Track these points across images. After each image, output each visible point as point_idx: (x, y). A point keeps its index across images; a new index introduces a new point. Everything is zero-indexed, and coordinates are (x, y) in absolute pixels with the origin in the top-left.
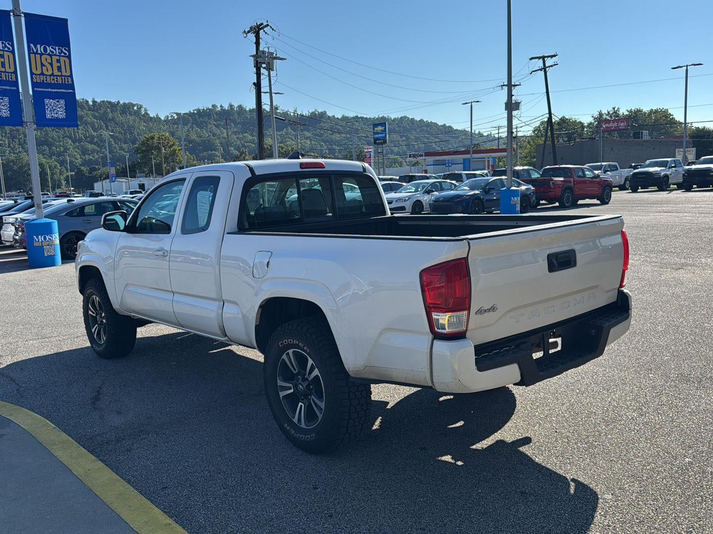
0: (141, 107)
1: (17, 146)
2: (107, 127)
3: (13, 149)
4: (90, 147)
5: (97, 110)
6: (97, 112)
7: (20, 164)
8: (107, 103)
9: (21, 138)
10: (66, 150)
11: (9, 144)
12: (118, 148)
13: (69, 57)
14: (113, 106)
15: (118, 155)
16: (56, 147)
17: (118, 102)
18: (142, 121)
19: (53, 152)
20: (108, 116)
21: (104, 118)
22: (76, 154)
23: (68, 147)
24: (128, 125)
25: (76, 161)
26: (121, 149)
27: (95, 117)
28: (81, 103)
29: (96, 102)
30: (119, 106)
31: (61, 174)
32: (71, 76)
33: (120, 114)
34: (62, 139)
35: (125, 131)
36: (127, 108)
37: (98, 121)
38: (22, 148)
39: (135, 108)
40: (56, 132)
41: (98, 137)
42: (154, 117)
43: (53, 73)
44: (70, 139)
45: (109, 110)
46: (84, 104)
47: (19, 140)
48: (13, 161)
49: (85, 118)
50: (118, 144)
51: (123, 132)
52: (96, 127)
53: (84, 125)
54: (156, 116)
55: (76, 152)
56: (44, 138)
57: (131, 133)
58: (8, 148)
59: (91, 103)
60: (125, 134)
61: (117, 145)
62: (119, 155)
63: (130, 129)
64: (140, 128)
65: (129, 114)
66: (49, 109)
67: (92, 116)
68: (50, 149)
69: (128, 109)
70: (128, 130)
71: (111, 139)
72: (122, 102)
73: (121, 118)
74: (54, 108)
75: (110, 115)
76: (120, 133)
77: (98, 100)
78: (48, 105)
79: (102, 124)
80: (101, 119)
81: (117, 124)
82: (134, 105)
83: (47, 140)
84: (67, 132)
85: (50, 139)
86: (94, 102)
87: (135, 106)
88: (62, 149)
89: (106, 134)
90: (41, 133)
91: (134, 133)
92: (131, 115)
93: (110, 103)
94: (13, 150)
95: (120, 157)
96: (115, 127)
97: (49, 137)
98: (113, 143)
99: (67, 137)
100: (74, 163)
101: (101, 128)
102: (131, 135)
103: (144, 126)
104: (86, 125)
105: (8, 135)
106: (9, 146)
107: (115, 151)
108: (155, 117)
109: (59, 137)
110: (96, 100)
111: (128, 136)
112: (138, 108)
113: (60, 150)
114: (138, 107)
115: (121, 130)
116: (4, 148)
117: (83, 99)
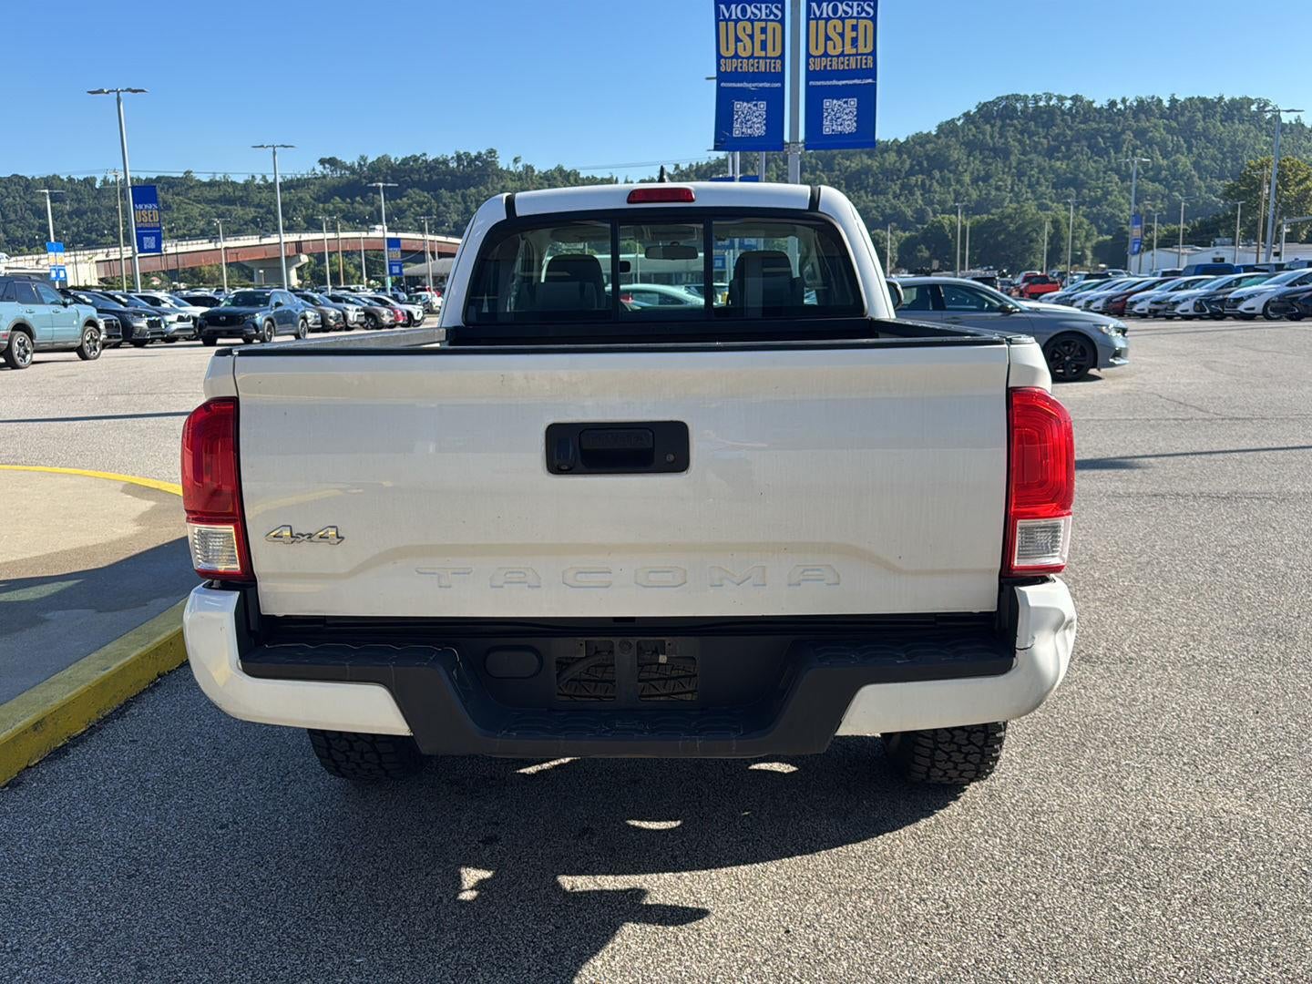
0: (1266, 104)
1: (1024, 190)
2: (1189, 150)
3: (1016, 195)
4: (1150, 187)
5: (1176, 115)
6: (1176, 119)
7: (1021, 222)
8: (1197, 102)
9: (1033, 176)
10: (1107, 193)
11: (1012, 187)
12: (1204, 189)
13: (874, 19)
14: (1207, 106)
15: (1201, 202)
16: (1089, 190)
17: (1221, 98)
18: (1264, 132)
19: (1084, 198)
20: (1195, 127)
21: (1188, 133)
22: (1123, 201)
23: (1110, 189)
24: (1233, 143)
25: (1121, 215)
26: (1211, 189)
27: (1169, 130)
28: (1148, 103)
29: (1177, 101)
30: (1222, 107)
31: (1087, 238)
32: (874, 53)
33: (1221, 121)
34: (1101, 174)
35: (1223, 154)
36: (1235, 110)
37: (1175, 139)
38: (1033, 192)
39: (1254, 108)
40: (1095, 162)
41: (1168, 169)
42: (1290, 123)
43: (843, 51)
44: (1117, 174)
45: (1199, 115)
46: (1153, 107)
47: (1029, 179)
48: (1009, 216)
49: (1151, 134)
50: (1204, 181)
51: (1220, 156)
52: (1170, 149)
53: (1147, 146)
54: (1296, 120)
55: (1123, 198)
56: (1071, 173)
57: (1235, 159)
58: (1010, 193)
59: (1166, 104)
60: (1223, 160)
61: (1202, 183)
62: (1204, 203)
63: (1236, 150)
64: (1257, 147)
65: (1239, 120)
66: (829, 118)
67: (1164, 129)
68: (1078, 194)
69: (1238, 110)
70: (1231, 152)
71: (1193, 172)
72: (1227, 98)
73: (1218, 128)
74: (838, 115)
75: (1200, 125)
76: (1214, 159)
77: (1181, 98)
78: (829, 110)
79: (1182, 142)
80: (1180, 132)
81: (1209, 141)
82: (1251, 102)
83: (1076, 178)
84: (1113, 161)
85: (1081, 175)
86: (1173, 101)
87: (1253, 104)
88: (1099, 193)
89: (1185, 162)
90: (1067, 165)
91: (1241, 157)
92: (1241, 121)
93: (1203, 100)
94: (1017, 197)
95: (1205, 206)
96: (1207, 148)
97: (1082, 172)
98: (1196, 179)
99: (1111, 170)
100: (1117, 219)
101: (1177, 152)
102: (1234, 163)
103: (1266, 143)
104: (1150, 147)
105: (1014, 170)
106: (1012, 190)
107: (1198, 194)
108: (1294, 122)
109: (1097, 172)
110: (1176, 97)
111: (1229, 165)
112: (1258, 108)
113: (1096, 195)
114: (1259, 104)
115: (1216, 153)
116: (1004, 193)
117: (1153, 97)
